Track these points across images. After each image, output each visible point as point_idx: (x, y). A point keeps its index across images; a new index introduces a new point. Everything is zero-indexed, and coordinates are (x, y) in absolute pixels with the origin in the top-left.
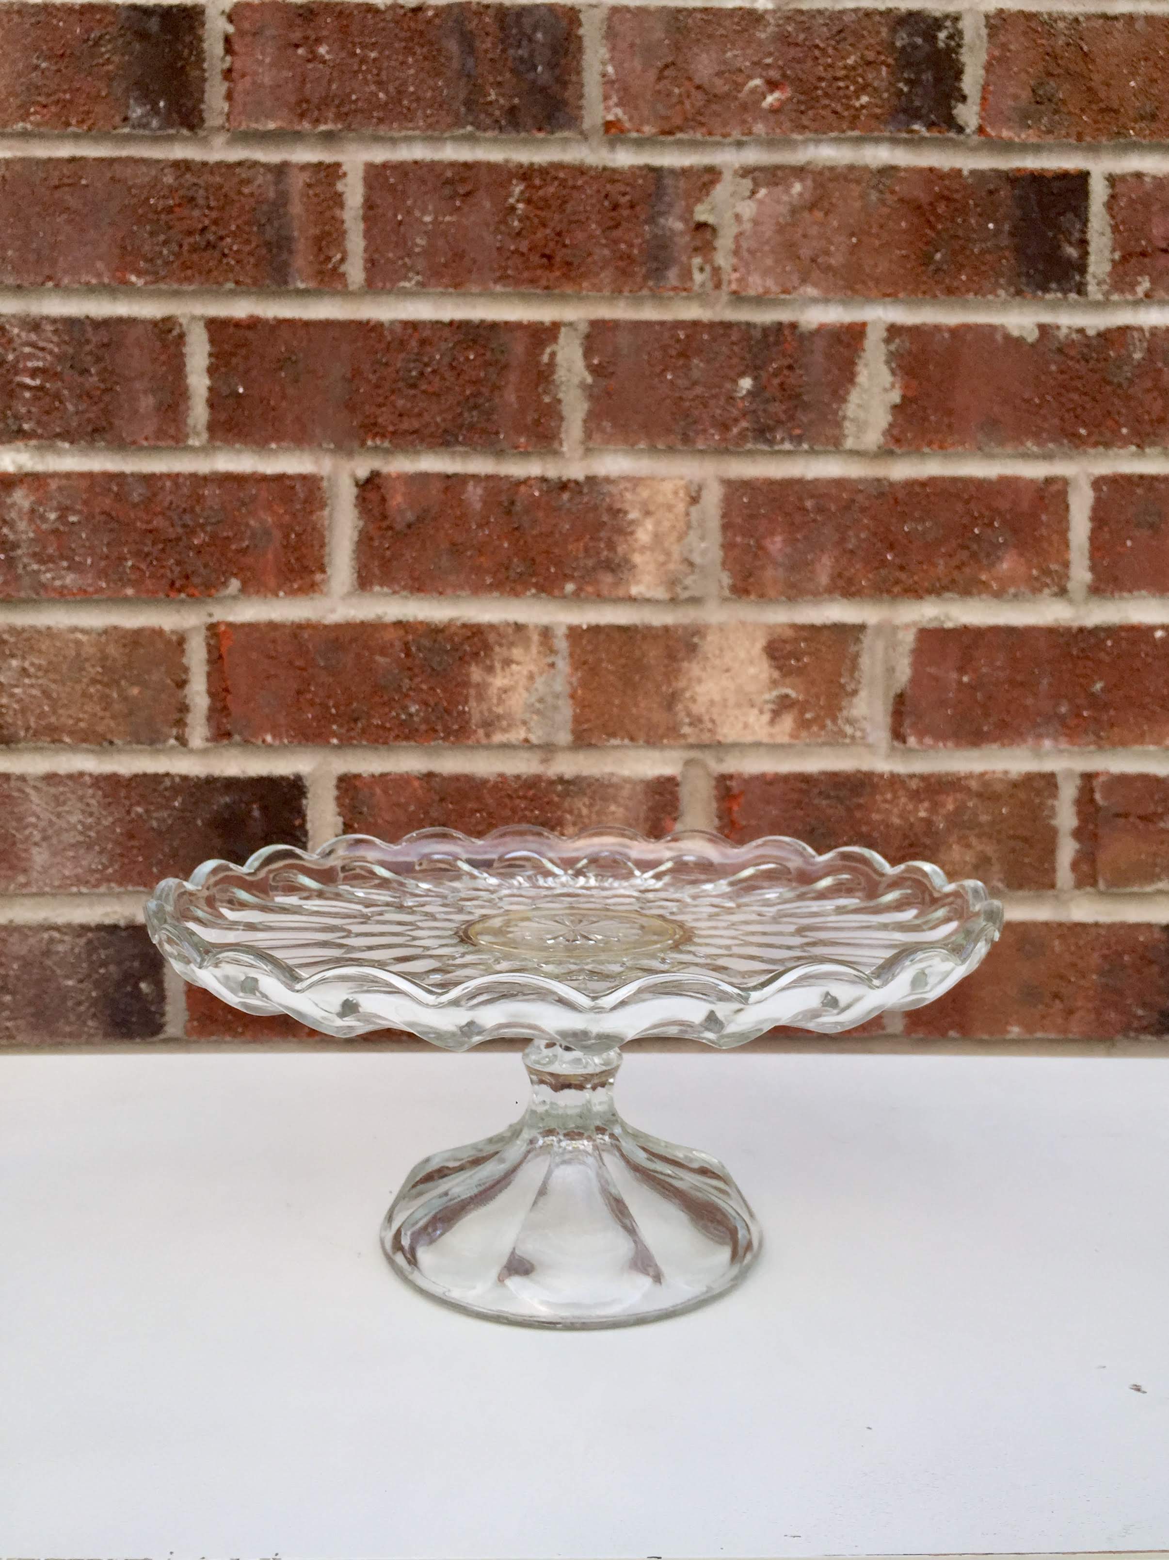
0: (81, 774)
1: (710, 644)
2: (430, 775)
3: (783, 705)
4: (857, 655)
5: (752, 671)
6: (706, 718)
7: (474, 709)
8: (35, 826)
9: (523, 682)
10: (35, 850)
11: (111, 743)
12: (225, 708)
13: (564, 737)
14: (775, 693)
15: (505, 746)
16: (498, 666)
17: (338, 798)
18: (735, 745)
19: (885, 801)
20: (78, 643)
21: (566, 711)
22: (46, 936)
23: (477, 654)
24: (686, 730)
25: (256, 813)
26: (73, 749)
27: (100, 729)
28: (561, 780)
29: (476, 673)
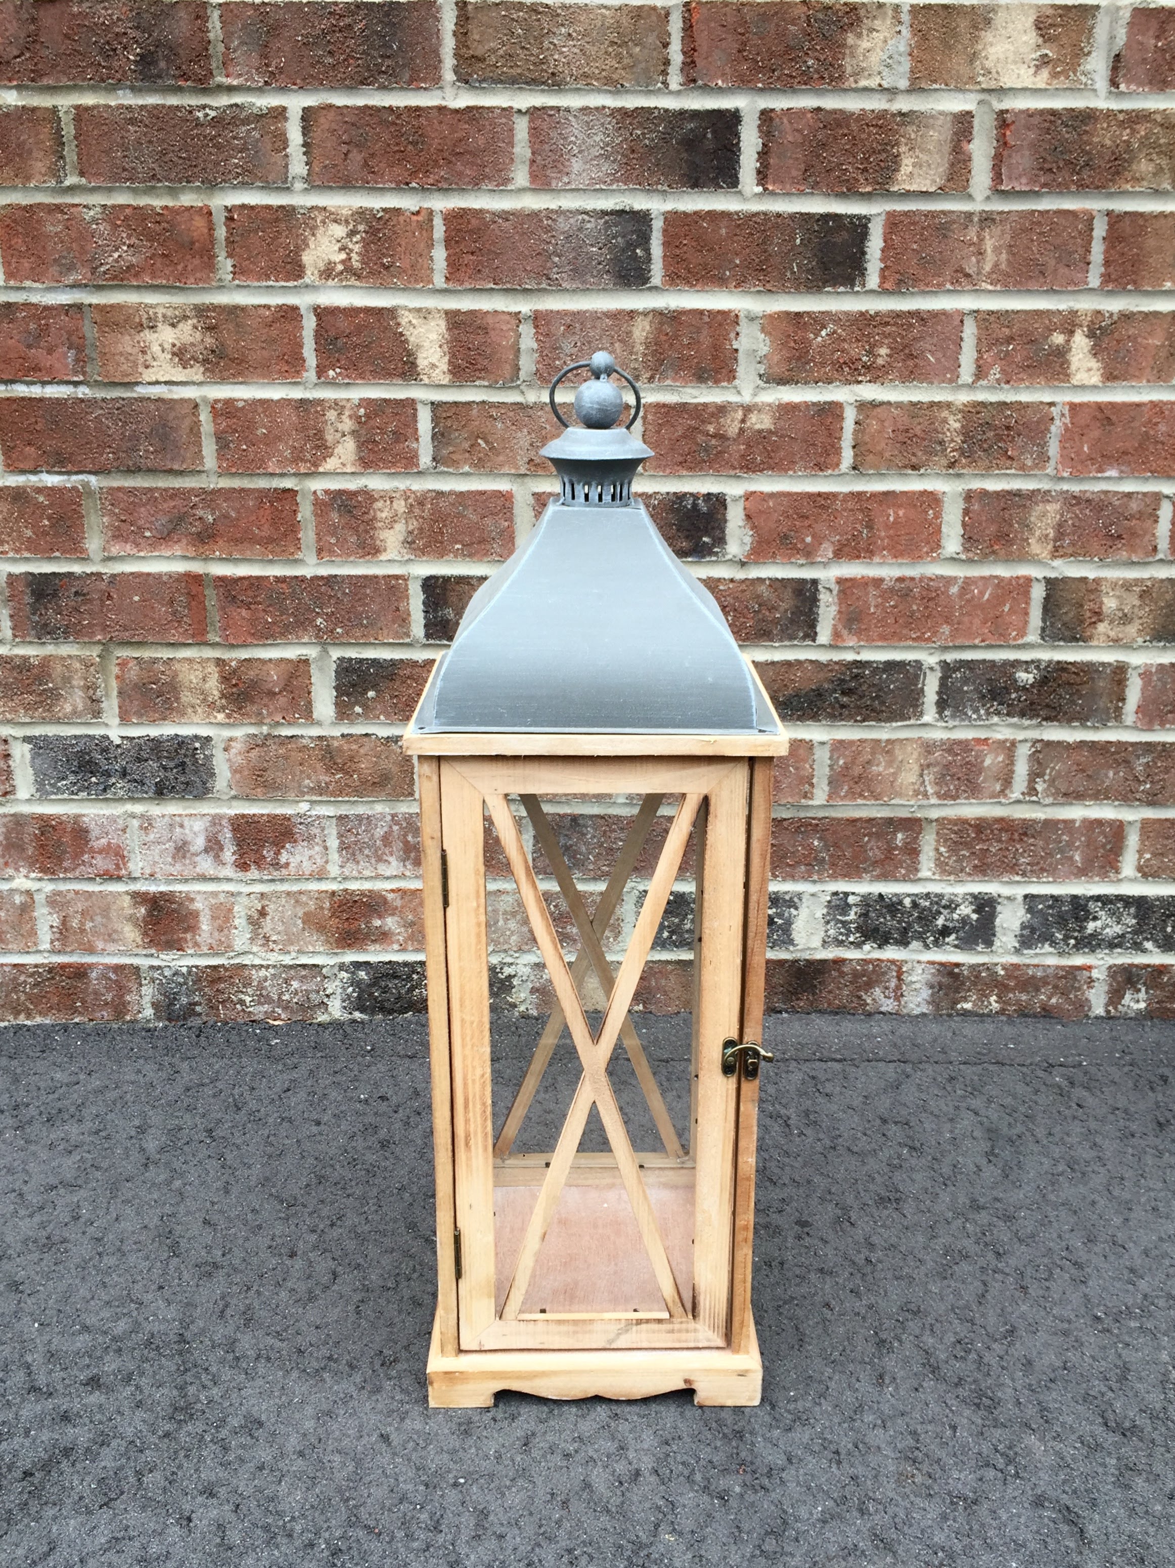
0: (604, 107)
1: (999, 19)
2: (819, 109)
3: (1044, 61)
4: (1093, 28)
5: (1025, 38)
6: (994, 71)
7: (848, 65)
8: (575, 144)
9: (880, 44)
10: (574, 160)
11: (622, 85)
12: (693, 62)
13: (903, 84)
14: (1039, 53)
15: (866, 89)
16: (865, 32)
17: (759, 127)
18: (1011, 89)
19: (1102, 129)
20: (604, 16)
21: (906, 65)
22: (580, 217)
23: (852, 24)
24: (980, 79)
25: (709, 136)
26: (599, 91)
27: (615, 77)
28: (901, 114)
29: (851, 39)
